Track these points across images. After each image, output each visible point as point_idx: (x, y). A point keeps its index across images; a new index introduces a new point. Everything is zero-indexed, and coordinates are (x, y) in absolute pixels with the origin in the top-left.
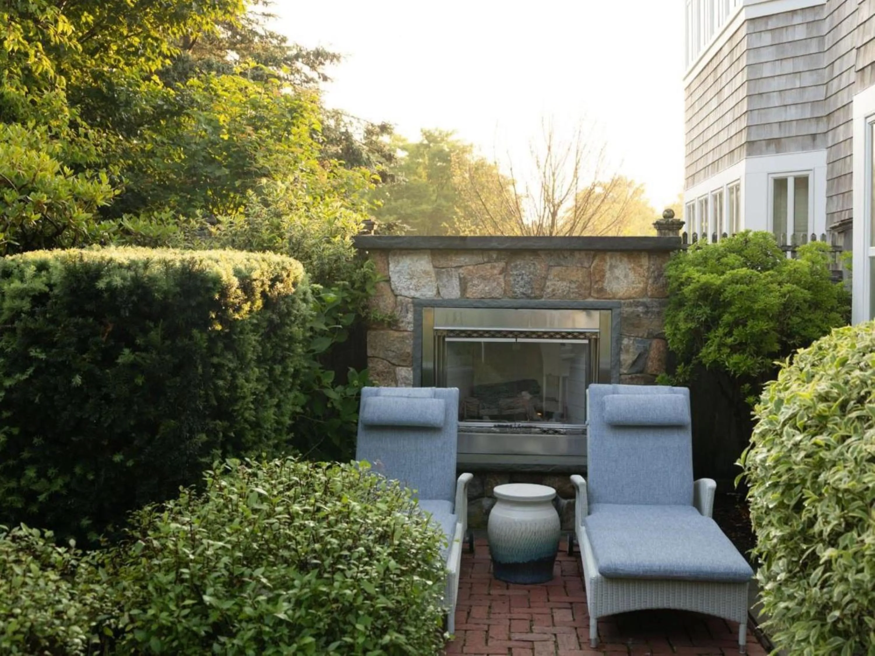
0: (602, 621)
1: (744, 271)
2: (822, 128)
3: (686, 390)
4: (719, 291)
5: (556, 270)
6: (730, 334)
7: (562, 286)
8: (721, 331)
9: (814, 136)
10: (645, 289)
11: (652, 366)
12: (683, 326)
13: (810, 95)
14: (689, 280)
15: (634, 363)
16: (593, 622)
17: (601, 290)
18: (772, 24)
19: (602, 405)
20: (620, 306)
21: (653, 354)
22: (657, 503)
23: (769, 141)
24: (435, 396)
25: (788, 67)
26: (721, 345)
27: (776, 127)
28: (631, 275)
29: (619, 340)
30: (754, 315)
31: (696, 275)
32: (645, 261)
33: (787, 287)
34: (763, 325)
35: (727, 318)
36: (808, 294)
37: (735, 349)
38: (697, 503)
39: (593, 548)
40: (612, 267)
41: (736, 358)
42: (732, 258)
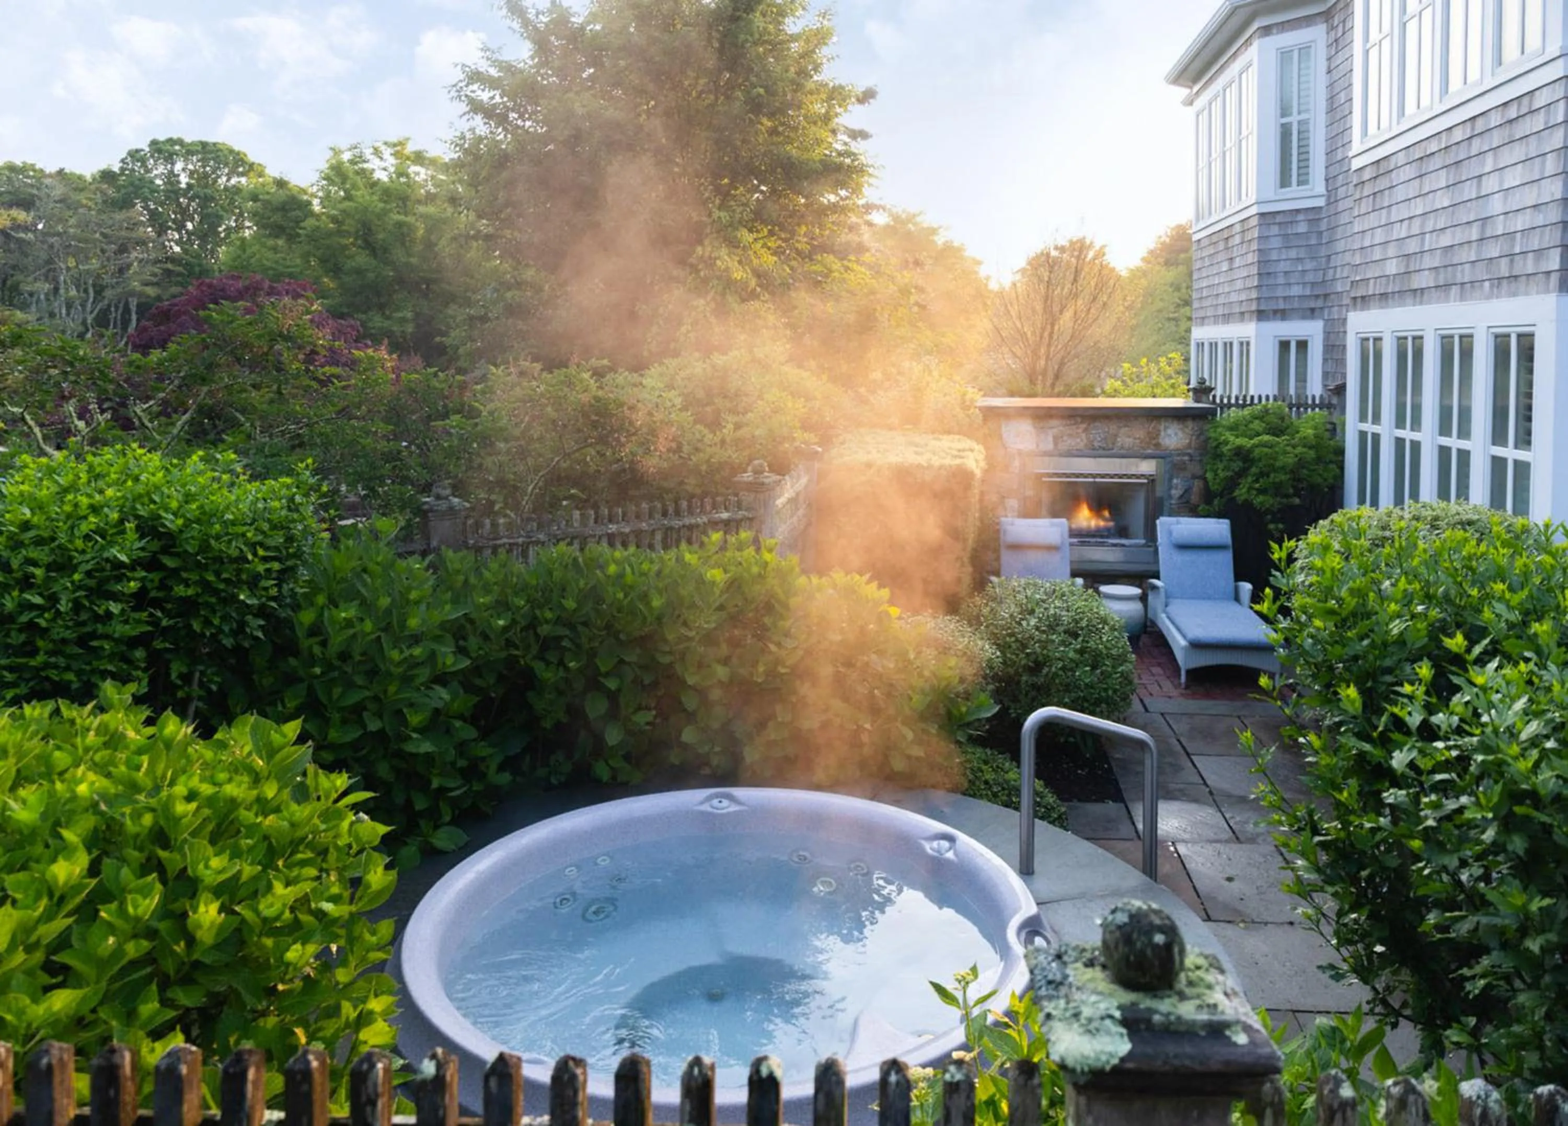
0: (1189, 672)
1: (1266, 438)
2: (1320, 303)
3: (1227, 521)
4: (1250, 451)
5: (1124, 430)
6: (1257, 481)
7: (1128, 442)
8: (1250, 479)
9: (1313, 310)
10: (1190, 444)
11: (1194, 499)
12: (1222, 474)
13: (1310, 277)
14: (1226, 443)
15: (1181, 497)
16: (1183, 673)
17: (1158, 445)
18: (1279, 219)
19: (1170, 533)
20: (1170, 455)
21: (1195, 489)
22: (1209, 598)
23: (1275, 312)
24: (1052, 525)
25: (1293, 254)
26: (1250, 488)
27: (1281, 301)
28: (1180, 434)
29: (1170, 480)
30: (1276, 470)
31: (1232, 438)
32: (1190, 424)
33: (1299, 450)
34: (1283, 477)
35: (1254, 470)
36: (1312, 454)
37: (1261, 491)
38: (1237, 599)
39: (1178, 629)
40: (1166, 428)
41: (1261, 498)
42: (1257, 425)
